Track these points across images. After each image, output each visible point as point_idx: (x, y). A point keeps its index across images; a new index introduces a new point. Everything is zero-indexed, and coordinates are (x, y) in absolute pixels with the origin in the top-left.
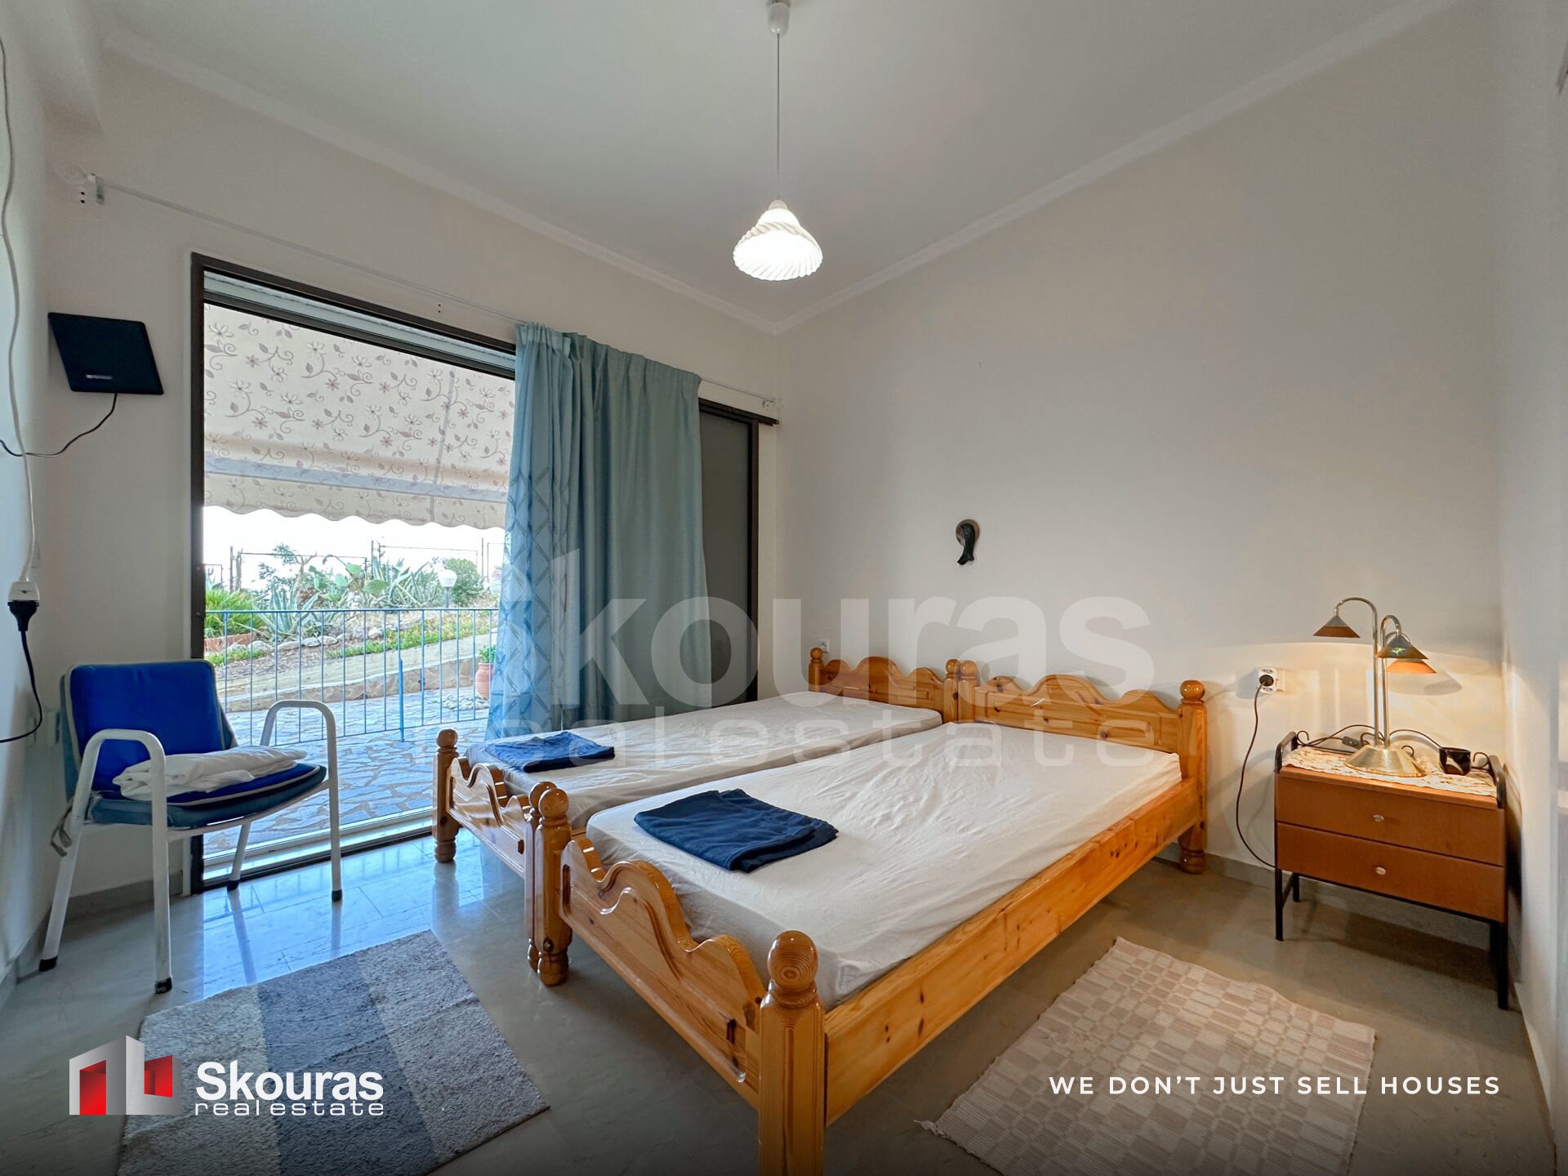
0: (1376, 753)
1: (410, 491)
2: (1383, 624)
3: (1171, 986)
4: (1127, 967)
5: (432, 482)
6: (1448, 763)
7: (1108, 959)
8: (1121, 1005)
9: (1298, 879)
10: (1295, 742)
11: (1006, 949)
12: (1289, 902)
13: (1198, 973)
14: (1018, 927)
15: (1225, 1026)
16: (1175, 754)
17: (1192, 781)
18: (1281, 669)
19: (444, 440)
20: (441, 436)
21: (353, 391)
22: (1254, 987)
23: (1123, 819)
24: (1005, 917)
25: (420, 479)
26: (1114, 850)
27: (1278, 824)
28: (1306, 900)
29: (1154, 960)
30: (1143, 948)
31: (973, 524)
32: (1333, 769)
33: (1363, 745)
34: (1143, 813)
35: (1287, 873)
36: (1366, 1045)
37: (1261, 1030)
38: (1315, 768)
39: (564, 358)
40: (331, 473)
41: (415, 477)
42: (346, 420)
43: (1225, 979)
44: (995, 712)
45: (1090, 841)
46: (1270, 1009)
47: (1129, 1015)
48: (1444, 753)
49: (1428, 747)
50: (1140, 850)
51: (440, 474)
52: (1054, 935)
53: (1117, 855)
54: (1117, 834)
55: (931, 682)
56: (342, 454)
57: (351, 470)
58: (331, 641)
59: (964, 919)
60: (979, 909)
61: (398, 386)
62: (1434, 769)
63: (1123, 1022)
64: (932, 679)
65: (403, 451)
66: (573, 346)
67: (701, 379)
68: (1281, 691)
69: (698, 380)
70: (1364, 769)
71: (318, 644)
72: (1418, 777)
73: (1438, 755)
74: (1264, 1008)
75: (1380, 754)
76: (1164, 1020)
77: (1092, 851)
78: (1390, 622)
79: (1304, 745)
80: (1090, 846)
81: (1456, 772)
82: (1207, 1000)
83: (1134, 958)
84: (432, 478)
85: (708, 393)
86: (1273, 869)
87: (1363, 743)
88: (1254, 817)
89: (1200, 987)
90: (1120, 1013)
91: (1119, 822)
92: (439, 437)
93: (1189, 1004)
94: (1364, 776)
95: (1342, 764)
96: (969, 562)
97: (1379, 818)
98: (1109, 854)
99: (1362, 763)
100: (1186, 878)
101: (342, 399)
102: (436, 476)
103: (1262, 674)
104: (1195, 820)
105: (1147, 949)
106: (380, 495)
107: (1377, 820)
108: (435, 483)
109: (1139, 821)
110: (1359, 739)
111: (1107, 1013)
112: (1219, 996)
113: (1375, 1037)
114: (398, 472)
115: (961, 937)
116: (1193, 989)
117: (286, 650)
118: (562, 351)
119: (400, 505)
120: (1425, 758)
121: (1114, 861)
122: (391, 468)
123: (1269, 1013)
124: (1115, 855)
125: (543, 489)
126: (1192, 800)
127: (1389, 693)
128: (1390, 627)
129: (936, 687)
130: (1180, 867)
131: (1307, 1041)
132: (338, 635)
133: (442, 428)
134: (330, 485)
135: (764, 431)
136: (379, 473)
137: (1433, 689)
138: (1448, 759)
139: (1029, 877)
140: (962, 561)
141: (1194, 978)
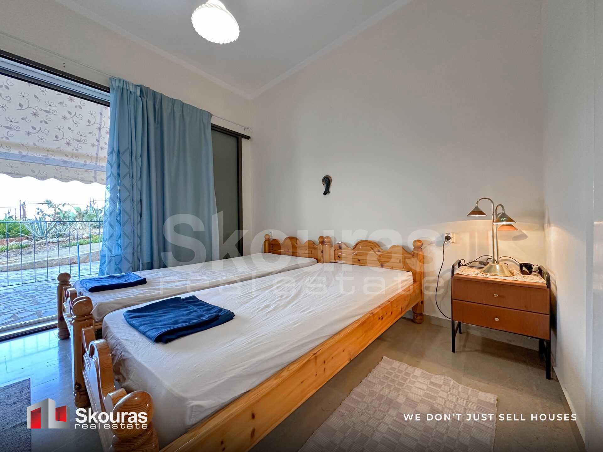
0: (493, 267)
1: (83, 168)
2: (496, 208)
3: (405, 380)
4: (386, 371)
5: (95, 164)
6: (523, 270)
7: (378, 368)
8: (382, 393)
9: (461, 324)
10: (459, 264)
11: (316, 375)
12: (458, 334)
13: (418, 372)
14: (325, 362)
15: (430, 400)
16: (410, 272)
17: (417, 283)
18: (454, 233)
19: (99, 145)
20: (97, 142)
21: (47, 118)
22: (443, 378)
23: (386, 302)
24: (316, 358)
25: (88, 162)
26: (380, 317)
27: (453, 300)
28: (464, 333)
29: (399, 367)
30: (394, 361)
31: (328, 177)
32: (476, 274)
33: (488, 264)
34: (394, 298)
35: (456, 322)
36: (493, 404)
37: (446, 401)
38: (468, 274)
39: (137, 97)
40: (39, 158)
41: (85, 161)
42: (45, 132)
43: (430, 374)
44: (338, 258)
45: (369, 313)
46: (450, 388)
47: (385, 398)
48: (521, 266)
49: (514, 264)
50: (394, 315)
51: (98, 160)
52: (347, 362)
53: (382, 319)
54: (382, 309)
55: (313, 246)
56: (44, 149)
57: (50, 157)
58: (64, 240)
59: (290, 362)
60: (301, 355)
61: (72, 117)
62: (518, 273)
63: (382, 402)
64: (313, 245)
65: (78, 149)
66: (141, 91)
67: (212, 115)
68: (454, 242)
69: (211, 115)
70: (489, 274)
71: (57, 241)
72: (511, 276)
73: (519, 268)
74: (447, 388)
75: (495, 267)
76: (401, 399)
77: (369, 317)
78: (500, 207)
79: (463, 265)
80: (368, 315)
81: (527, 274)
82: (422, 386)
83: (390, 367)
84: (95, 162)
85: (215, 121)
86: (451, 320)
87: (488, 263)
88: (443, 298)
89: (419, 379)
90: (381, 397)
91: (384, 303)
92: (96, 143)
93: (414, 389)
94: (489, 277)
95: (479, 272)
96: (328, 194)
97: (496, 295)
98: (378, 319)
99: (487, 271)
100: (416, 325)
101: (41, 122)
102: (97, 161)
103: (446, 235)
104: (419, 300)
105: (396, 361)
106: (67, 169)
107: (495, 296)
108: (96, 164)
109: (392, 303)
110: (486, 262)
111: (374, 398)
112: (427, 383)
113: (497, 400)
114: (76, 158)
115: (285, 374)
116: (416, 381)
117: (40, 244)
118: (135, 93)
119: (78, 174)
120: (513, 268)
121: (381, 322)
122: (72, 156)
123: (449, 391)
124: (381, 319)
125: (126, 158)
126: (418, 291)
127: (499, 241)
128: (500, 210)
129: (315, 248)
130: (413, 321)
131: (467, 405)
132: (67, 237)
133: (97, 139)
134: (39, 163)
135: (244, 142)
136: (66, 159)
137: (516, 238)
138: (523, 268)
139: (334, 334)
140: (325, 194)
141: (416, 375)
